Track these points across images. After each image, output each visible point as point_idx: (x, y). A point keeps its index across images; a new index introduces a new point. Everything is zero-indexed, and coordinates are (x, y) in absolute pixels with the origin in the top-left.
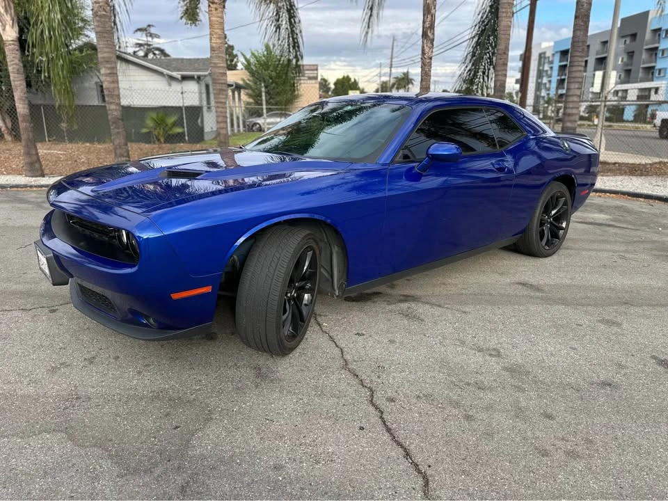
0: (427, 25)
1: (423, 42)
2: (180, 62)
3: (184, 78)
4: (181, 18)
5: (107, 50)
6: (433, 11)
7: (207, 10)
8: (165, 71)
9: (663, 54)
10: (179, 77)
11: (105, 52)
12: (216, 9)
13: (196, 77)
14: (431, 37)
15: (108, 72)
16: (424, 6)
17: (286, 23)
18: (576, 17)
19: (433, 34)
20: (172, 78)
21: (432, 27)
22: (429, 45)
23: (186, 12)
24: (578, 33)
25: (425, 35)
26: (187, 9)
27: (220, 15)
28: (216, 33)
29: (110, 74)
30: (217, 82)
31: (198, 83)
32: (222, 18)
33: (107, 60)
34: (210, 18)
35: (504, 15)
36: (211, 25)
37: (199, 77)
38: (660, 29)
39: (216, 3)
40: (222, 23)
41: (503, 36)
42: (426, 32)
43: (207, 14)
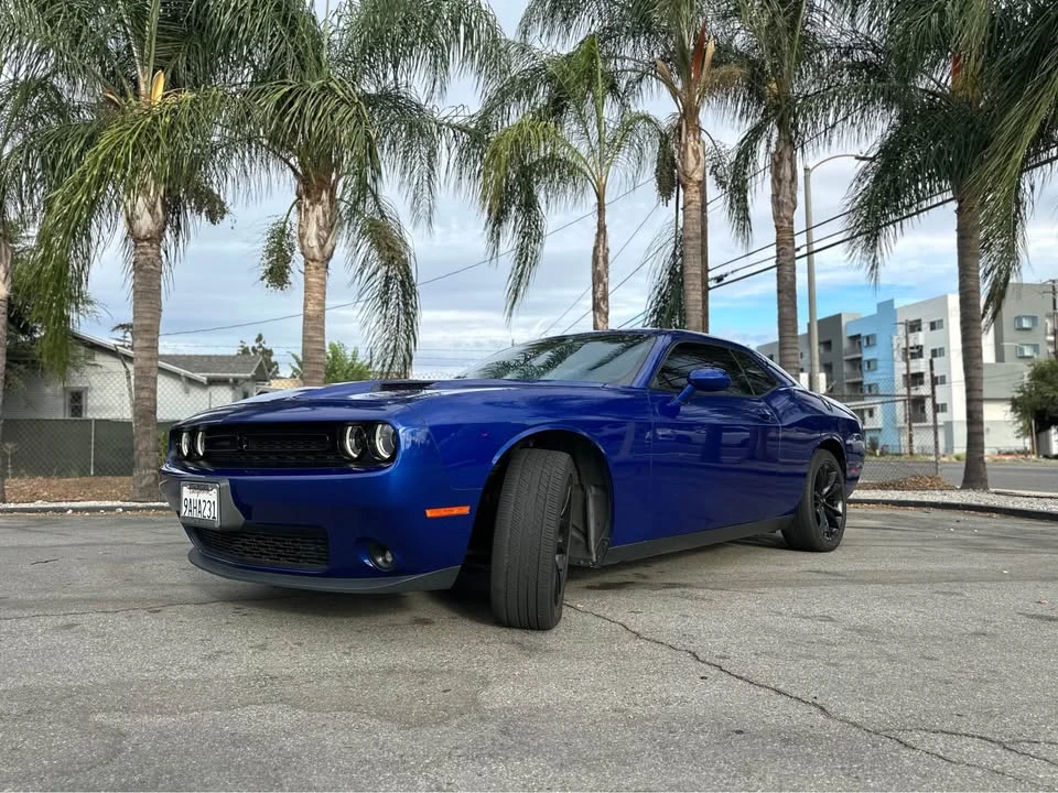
0: (599, 295)
1: (595, 316)
2: (205, 360)
3: (213, 382)
4: (262, 279)
5: (149, 315)
6: (605, 280)
7: (303, 270)
8: (183, 372)
9: (869, 367)
10: (204, 379)
11: (146, 318)
12: (317, 268)
13: (231, 380)
14: (605, 309)
15: (146, 345)
16: (594, 275)
17: (397, 298)
18: (779, 292)
19: (607, 306)
20: (192, 381)
21: (605, 298)
22: (604, 319)
23: (271, 271)
24: (785, 310)
25: (596, 307)
26: (271, 269)
27: (321, 275)
28: (314, 298)
29: (149, 347)
30: (312, 361)
31: (233, 389)
32: (324, 279)
33: (146, 328)
34: (306, 279)
35: (692, 287)
36: (307, 288)
37: (236, 381)
38: (859, 336)
39: (317, 261)
40: (323, 286)
41: (694, 313)
42: (599, 304)
43: (303, 276)
